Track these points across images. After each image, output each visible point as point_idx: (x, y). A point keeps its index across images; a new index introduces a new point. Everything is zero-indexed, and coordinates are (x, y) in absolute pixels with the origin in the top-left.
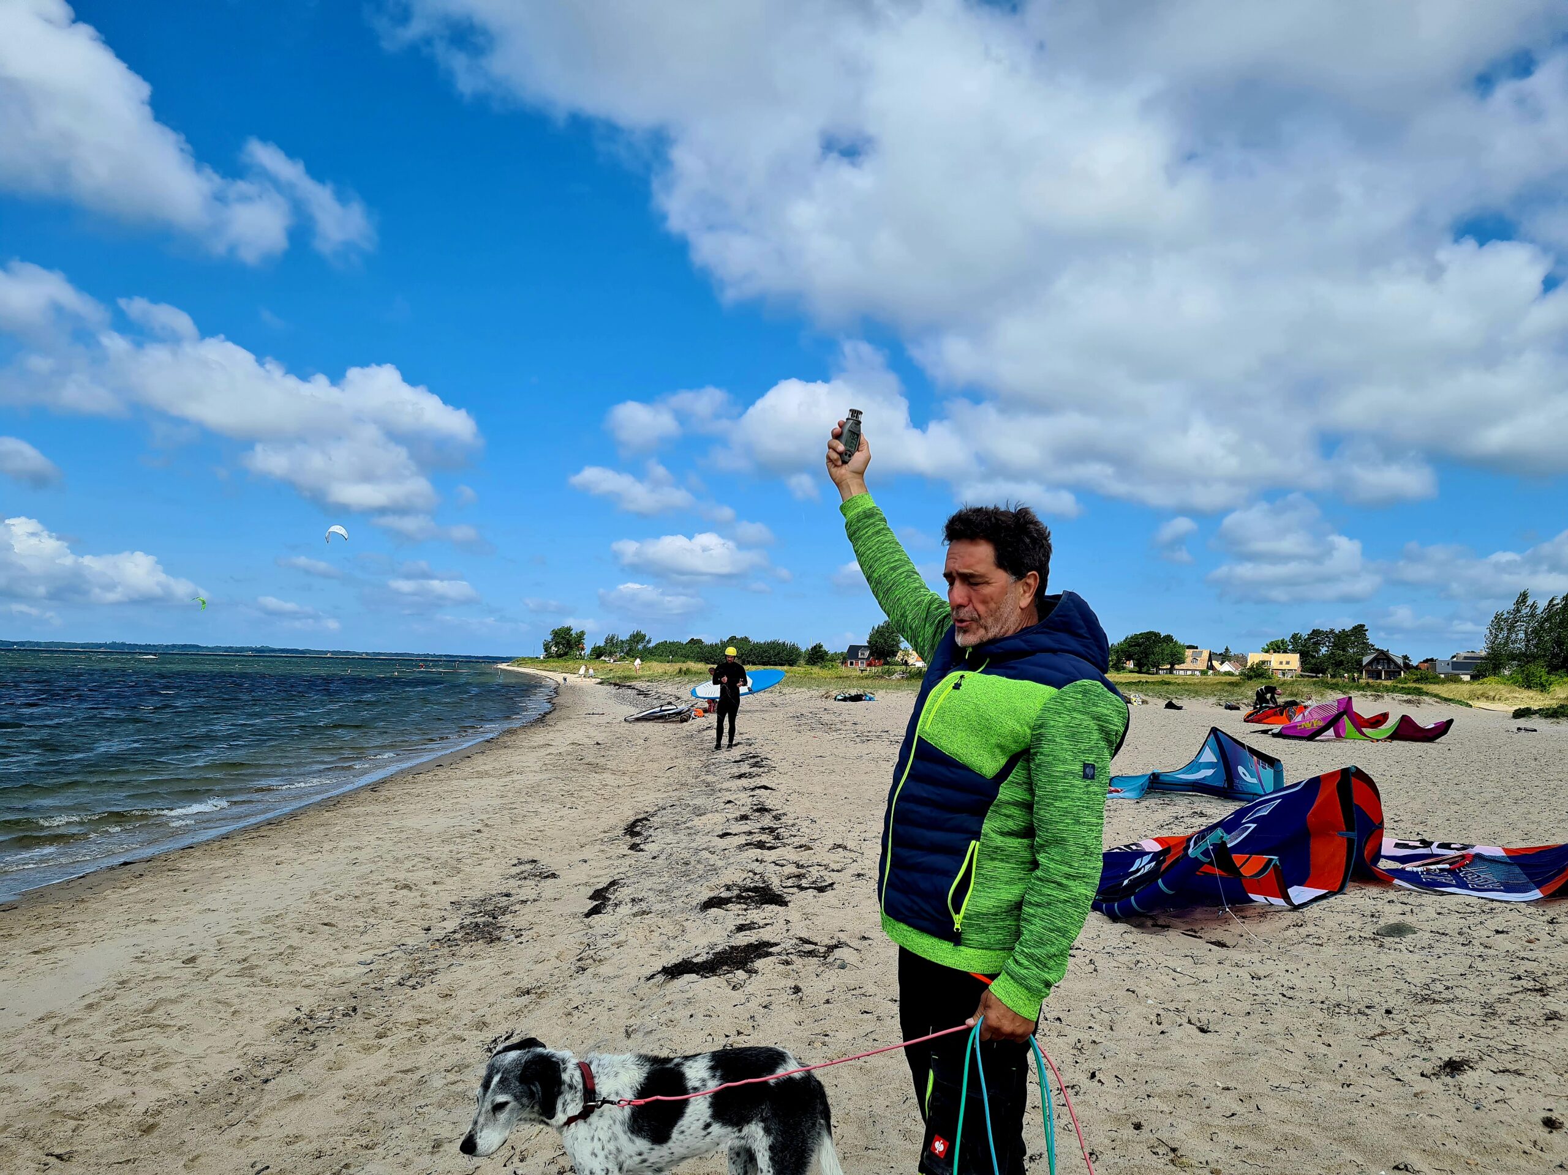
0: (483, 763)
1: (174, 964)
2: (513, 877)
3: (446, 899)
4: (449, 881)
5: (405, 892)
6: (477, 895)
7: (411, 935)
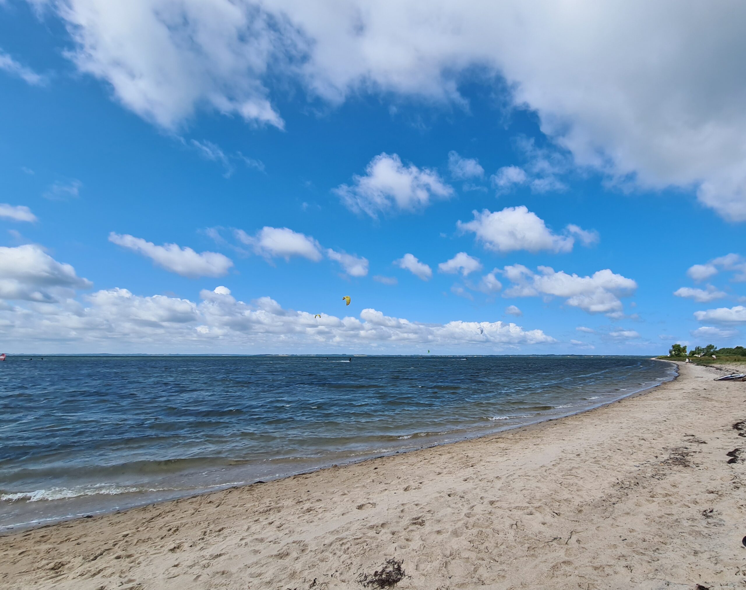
0: (658, 394)
1: (573, 455)
2: (685, 441)
3: (660, 446)
4: (659, 439)
5: (643, 441)
6: (672, 446)
7: (651, 458)
